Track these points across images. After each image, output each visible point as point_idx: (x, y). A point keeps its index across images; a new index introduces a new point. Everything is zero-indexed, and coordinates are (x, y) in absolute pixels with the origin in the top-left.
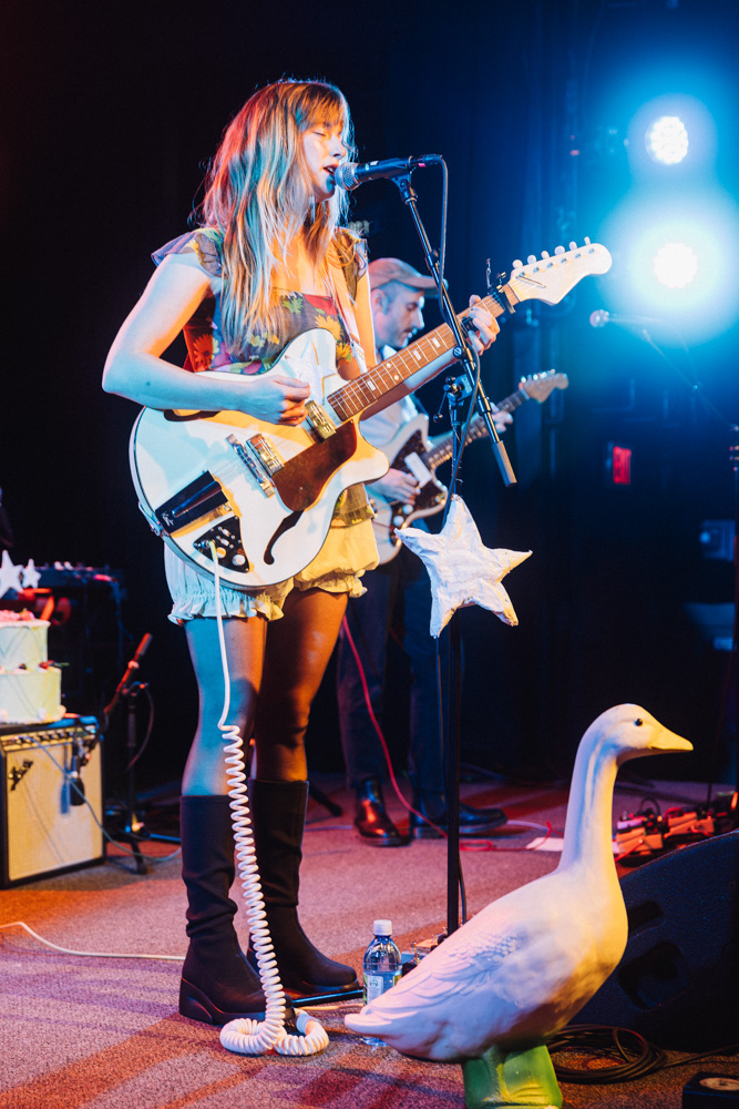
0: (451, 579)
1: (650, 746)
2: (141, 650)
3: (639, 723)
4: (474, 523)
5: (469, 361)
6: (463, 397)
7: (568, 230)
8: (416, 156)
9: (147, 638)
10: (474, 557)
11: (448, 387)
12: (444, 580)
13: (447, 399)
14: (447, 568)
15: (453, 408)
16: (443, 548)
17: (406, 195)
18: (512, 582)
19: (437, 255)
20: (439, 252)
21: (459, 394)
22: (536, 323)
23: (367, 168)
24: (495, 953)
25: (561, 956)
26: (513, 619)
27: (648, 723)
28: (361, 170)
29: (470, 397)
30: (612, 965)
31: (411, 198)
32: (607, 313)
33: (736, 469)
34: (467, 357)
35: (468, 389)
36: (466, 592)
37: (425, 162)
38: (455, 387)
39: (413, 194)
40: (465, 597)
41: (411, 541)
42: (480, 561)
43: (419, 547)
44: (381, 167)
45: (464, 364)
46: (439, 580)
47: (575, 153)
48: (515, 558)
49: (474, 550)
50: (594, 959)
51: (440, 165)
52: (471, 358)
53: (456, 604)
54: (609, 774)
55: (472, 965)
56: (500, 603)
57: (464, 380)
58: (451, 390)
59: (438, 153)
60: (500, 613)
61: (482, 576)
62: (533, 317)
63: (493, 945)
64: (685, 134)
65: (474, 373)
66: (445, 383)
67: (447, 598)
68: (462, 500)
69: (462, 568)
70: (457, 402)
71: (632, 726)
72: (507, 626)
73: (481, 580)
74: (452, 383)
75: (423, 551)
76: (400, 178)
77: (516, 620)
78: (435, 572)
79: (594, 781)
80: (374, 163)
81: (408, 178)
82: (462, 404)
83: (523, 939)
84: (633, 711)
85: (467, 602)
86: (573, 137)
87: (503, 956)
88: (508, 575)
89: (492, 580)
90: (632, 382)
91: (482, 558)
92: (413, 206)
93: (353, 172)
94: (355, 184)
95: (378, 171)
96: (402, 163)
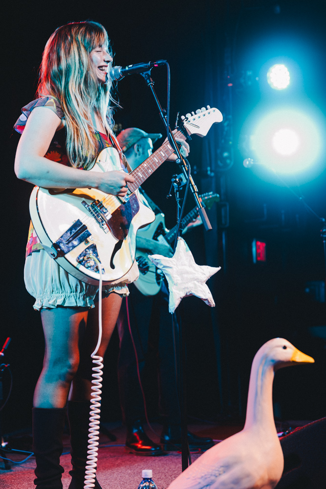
0: (180, 282)
1: (291, 360)
2: (5, 346)
3: (285, 348)
4: (190, 252)
5: (184, 166)
6: (182, 185)
7: (228, 125)
8: (153, 61)
9: (8, 340)
10: (191, 270)
11: (173, 180)
12: (175, 282)
13: (173, 187)
14: (176, 276)
15: (177, 191)
16: (174, 265)
17: (148, 81)
18: (211, 283)
19: (165, 111)
20: (167, 111)
21: (179, 184)
22: (213, 174)
23: (127, 68)
24: (211, 475)
25: (248, 476)
26: (213, 303)
27: (290, 348)
28: (123, 70)
29: (185, 185)
30: (276, 481)
31: (151, 84)
32: (252, 160)
33: (324, 241)
34: (183, 164)
35: (184, 181)
36: (187, 288)
37: (158, 64)
38: (177, 180)
39: (152, 81)
40: (187, 291)
41: (158, 261)
42: (194, 272)
43: (161, 265)
44: (134, 67)
45: (182, 167)
46: (173, 282)
47: (230, 85)
48: (213, 270)
49: (191, 266)
50: (266, 477)
51: (166, 65)
52: (186, 165)
53: (183, 295)
54: (270, 377)
55: (200, 483)
56: (205, 294)
57: (182, 176)
58: (175, 181)
59: (164, 59)
60: (206, 300)
61: (195, 280)
62: (211, 171)
63: (210, 471)
64: (288, 73)
65: (187, 172)
66: (172, 178)
67: (178, 292)
68: (183, 239)
69: (185, 276)
70: (179, 188)
71: (281, 349)
72: (209, 307)
73: (195, 282)
74: (176, 177)
75: (164, 267)
76: (145, 73)
77: (214, 303)
78: (170, 278)
79: (262, 380)
80: (131, 66)
81: (149, 73)
82: (182, 189)
83: (227, 467)
84: (281, 341)
85: (188, 294)
86: (229, 77)
87: (216, 477)
88: (209, 279)
89: (201, 282)
90: (265, 205)
91: (196, 271)
92: (151, 87)
93: (120, 71)
94: (121, 77)
95: (133, 70)
96: (145, 65)
